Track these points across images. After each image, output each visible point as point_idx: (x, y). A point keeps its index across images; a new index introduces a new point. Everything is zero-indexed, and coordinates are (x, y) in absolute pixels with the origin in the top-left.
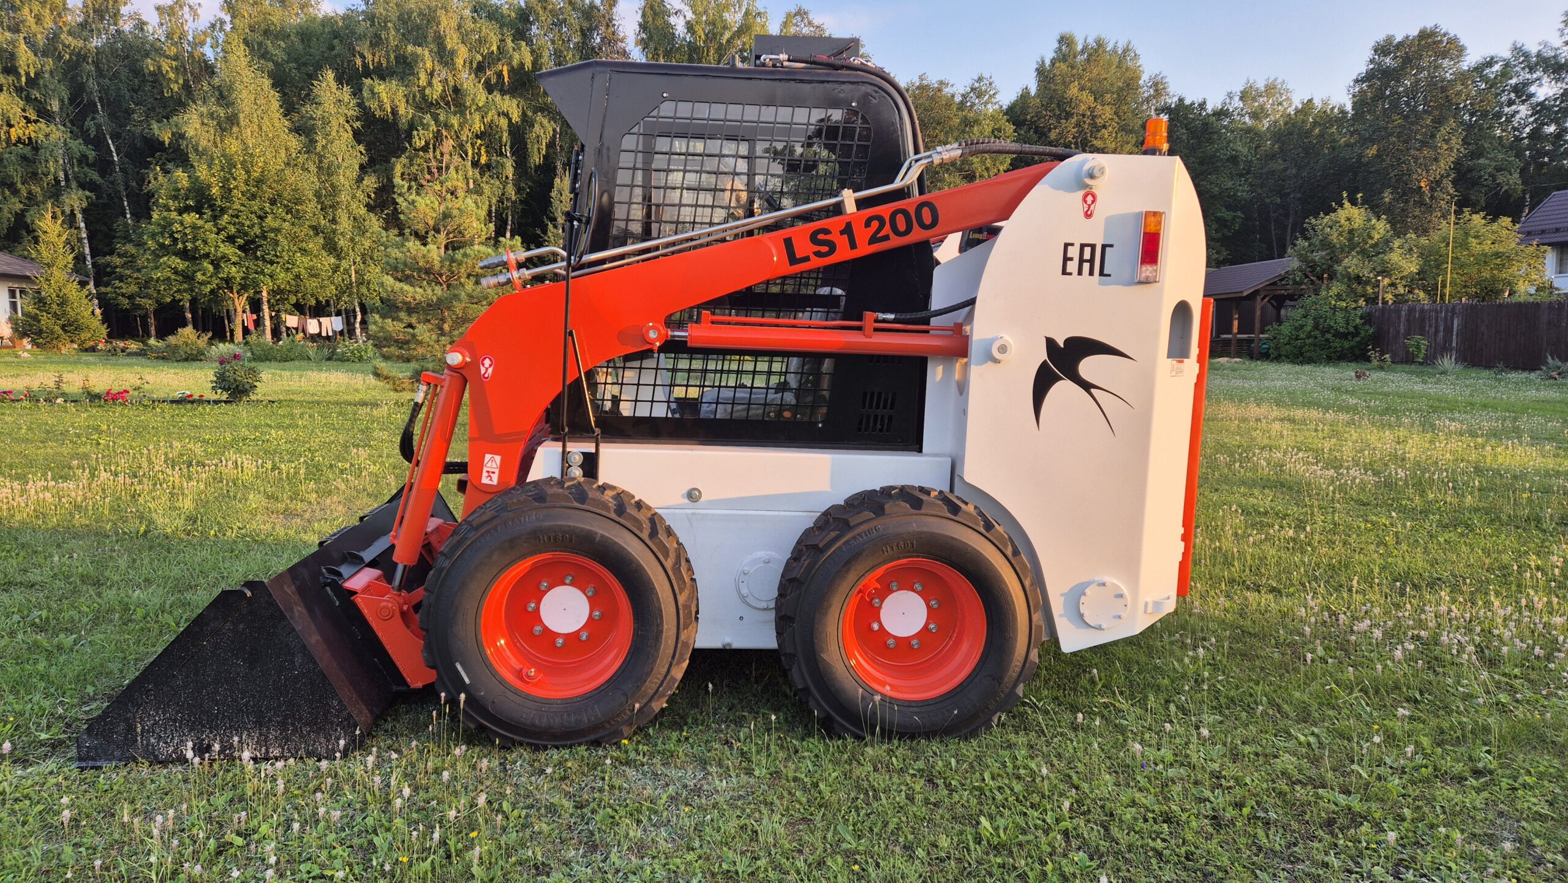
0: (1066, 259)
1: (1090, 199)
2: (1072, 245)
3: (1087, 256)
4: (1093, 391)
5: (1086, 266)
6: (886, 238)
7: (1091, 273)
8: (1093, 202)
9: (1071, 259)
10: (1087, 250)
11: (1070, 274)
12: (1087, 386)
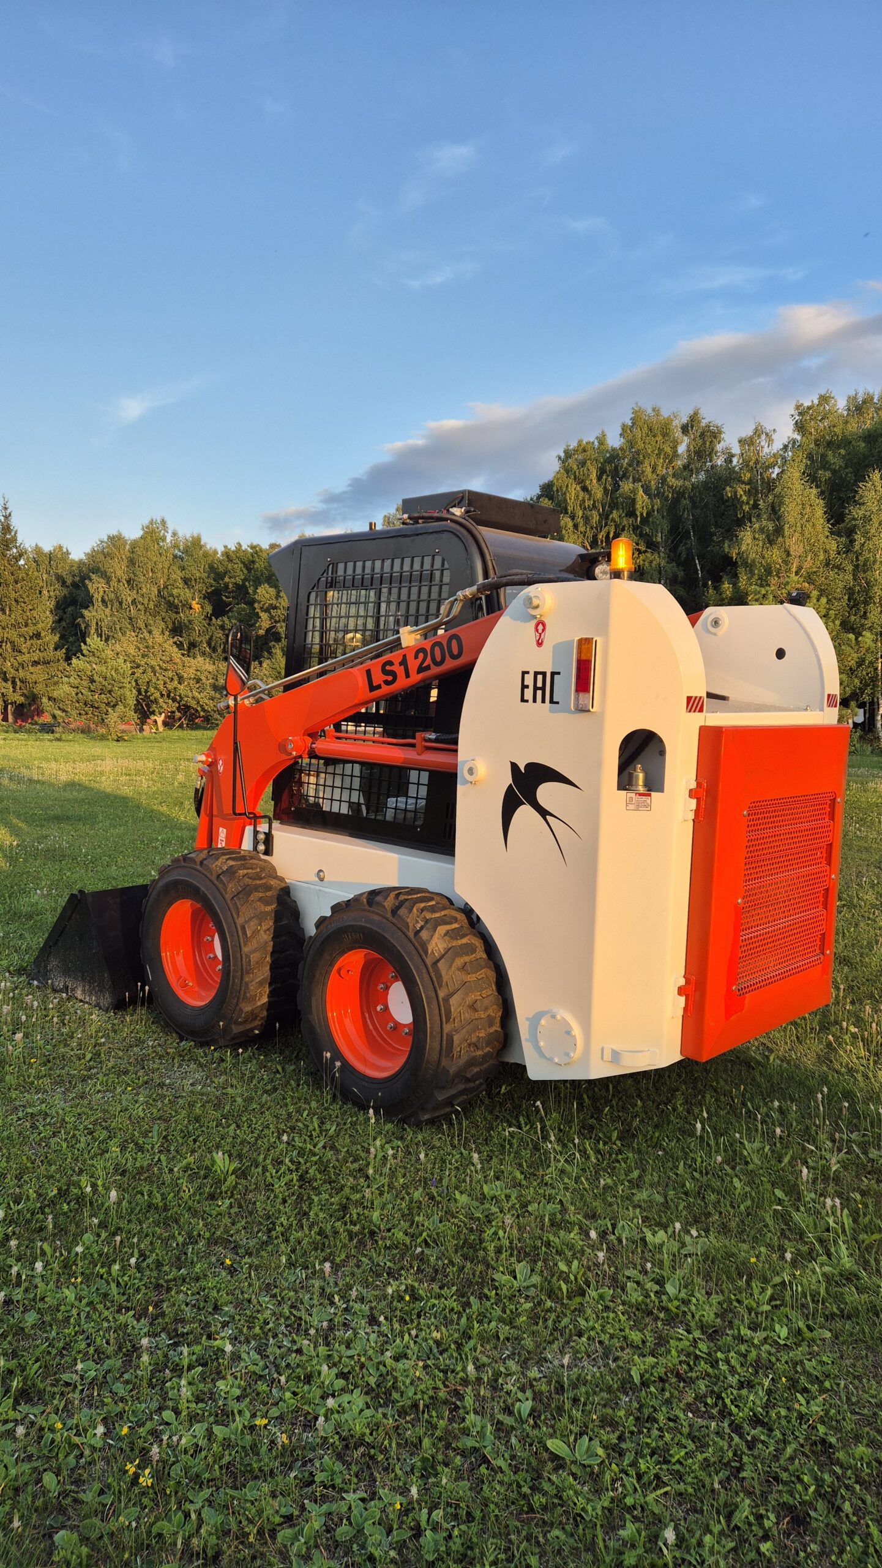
0: (524, 687)
1: (540, 627)
2: (528, 673)
3: (539, 684)
4: (548, 817)
5: (539, 693)
6: (428, 668)
7: (543, 701)
8: (543, 630)
9: (527, 687)
10: (540, 677)
11: (527, 701)
12: (544, 813)
